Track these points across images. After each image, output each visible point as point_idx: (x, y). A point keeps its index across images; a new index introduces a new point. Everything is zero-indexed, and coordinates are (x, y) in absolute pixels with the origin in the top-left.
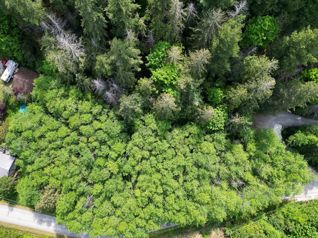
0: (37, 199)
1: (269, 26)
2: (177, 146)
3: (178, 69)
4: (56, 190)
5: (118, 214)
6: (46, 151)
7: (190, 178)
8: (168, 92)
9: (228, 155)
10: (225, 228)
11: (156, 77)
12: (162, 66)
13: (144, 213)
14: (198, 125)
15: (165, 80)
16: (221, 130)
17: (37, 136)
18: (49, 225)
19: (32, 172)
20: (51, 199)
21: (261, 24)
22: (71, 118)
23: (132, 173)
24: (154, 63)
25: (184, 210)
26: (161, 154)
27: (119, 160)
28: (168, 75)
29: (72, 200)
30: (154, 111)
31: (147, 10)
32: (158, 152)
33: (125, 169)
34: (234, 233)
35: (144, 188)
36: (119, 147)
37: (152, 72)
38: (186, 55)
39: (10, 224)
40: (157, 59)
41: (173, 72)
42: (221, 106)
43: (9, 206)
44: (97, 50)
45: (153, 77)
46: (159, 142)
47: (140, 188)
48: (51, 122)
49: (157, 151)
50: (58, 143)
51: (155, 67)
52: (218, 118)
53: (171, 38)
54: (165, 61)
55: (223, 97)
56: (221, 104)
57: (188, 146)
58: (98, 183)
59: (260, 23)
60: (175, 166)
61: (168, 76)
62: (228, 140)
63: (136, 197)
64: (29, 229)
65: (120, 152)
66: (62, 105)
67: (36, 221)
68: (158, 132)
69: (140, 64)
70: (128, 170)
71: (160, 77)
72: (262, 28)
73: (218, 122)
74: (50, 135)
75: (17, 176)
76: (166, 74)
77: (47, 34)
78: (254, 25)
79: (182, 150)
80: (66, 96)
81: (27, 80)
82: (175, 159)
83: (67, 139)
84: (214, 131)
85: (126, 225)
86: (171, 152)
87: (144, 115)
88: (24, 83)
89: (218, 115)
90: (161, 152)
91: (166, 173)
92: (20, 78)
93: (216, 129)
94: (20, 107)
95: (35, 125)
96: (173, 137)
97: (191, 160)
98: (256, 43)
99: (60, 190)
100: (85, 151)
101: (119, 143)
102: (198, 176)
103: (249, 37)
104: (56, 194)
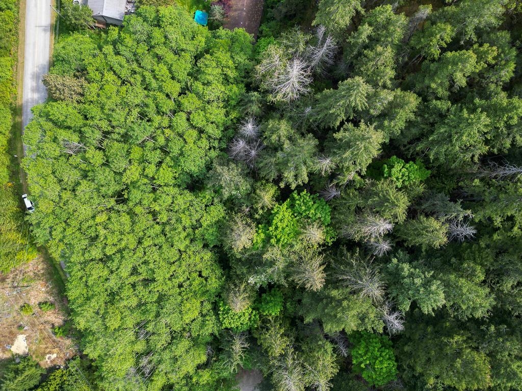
0: (64, 69)
1: (382, 368)
2: (184, 263)
3: (294, 243)
4: (82, 95)
5: (64, 195)
6: (138, 69)
7: (139, 293)
8: (259, 234)
9: (185, 344)
10: (79, 358)
11: (278, 211)
12: (296, 217)
13: (73, 233)
14: (223, 287)
15: (274, 227)
16: (221, 325)
17: (157, 52)
18: (33, 90)
19: (104, 54)
20: (64, 93)
21: (383, 357)
22: (194, 95)
23: (131, 204)
24: (298, 204)
25: (90, 293)
26: (167, 240)
27: (146, 181)
28: (283, 229)
29: (69, 123)
30: (229, 217)
31: (369, 181)
32: (168, 235)
33: (133, 192)
34: (73, 374)
35: (110, 226)
36: (166, 175)
37: (285, 203)
38: (320, 249)
39: (25, 32)
40: (303, 208)
41: (288, 236)
42: (257, 317)
43: (52, 26)
44: (301, 115)
45: (278, 207)
46: (184, 234)
47: (109, 219)
48: (183, 66)
49: (170, 233)
50: (154, 84)
51: (292, 206)
52: (237, 317)
53: (337, 223)
54: (303, 221)
55: (270, 318)
56: (260, 317)
57: (188, 279)
58: (105, 155)
59: (384, 354)
60: (152, 266)
61: (280, 229)
62: (209, 339)
63: (94, 217)
64: (22, 62)
65: (158, 178)
66: (210, 78)
67: (36, 69)
68: (200, 229)
69: (290, 185)
70: (132, 197)
71: (278, 218)
72: (376, 359)
73: (232, 318)
74: (162, 70)
75: (99, 27)
76: (284, 226)
77: (308, 37)
78: (379, 345)
79: (180, 271)
80: (226, 80)
81: (245, 13)
82: (162, 263)
83: (161, 97)
84: (217, 315)
85: (50, 211)
86: (173, 254)
87: (221, 202)
88: (239, 10)
89: (241, 316)
90: (170, 240)
91: (139, 253)
92: (246, 3)
93: (220, 317)
94: (204, 11)
95: (173, 45)
96: (197, 253)
97: (166, 288)
98: (355, 353)
99: (83, 102)
100: (148, 128)
101: (171, 175)
102: (145, 304)
103: (362, 341)
104: (76, 97)
